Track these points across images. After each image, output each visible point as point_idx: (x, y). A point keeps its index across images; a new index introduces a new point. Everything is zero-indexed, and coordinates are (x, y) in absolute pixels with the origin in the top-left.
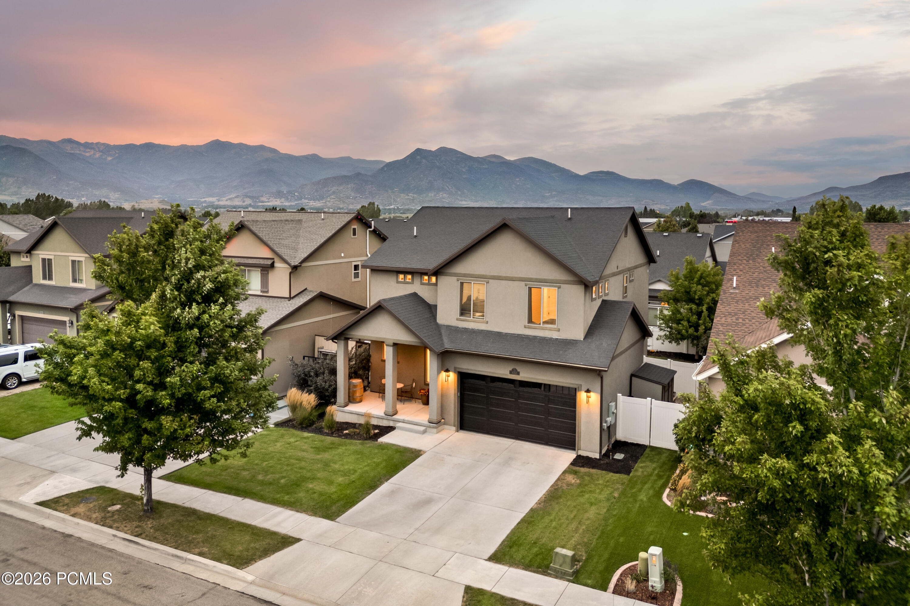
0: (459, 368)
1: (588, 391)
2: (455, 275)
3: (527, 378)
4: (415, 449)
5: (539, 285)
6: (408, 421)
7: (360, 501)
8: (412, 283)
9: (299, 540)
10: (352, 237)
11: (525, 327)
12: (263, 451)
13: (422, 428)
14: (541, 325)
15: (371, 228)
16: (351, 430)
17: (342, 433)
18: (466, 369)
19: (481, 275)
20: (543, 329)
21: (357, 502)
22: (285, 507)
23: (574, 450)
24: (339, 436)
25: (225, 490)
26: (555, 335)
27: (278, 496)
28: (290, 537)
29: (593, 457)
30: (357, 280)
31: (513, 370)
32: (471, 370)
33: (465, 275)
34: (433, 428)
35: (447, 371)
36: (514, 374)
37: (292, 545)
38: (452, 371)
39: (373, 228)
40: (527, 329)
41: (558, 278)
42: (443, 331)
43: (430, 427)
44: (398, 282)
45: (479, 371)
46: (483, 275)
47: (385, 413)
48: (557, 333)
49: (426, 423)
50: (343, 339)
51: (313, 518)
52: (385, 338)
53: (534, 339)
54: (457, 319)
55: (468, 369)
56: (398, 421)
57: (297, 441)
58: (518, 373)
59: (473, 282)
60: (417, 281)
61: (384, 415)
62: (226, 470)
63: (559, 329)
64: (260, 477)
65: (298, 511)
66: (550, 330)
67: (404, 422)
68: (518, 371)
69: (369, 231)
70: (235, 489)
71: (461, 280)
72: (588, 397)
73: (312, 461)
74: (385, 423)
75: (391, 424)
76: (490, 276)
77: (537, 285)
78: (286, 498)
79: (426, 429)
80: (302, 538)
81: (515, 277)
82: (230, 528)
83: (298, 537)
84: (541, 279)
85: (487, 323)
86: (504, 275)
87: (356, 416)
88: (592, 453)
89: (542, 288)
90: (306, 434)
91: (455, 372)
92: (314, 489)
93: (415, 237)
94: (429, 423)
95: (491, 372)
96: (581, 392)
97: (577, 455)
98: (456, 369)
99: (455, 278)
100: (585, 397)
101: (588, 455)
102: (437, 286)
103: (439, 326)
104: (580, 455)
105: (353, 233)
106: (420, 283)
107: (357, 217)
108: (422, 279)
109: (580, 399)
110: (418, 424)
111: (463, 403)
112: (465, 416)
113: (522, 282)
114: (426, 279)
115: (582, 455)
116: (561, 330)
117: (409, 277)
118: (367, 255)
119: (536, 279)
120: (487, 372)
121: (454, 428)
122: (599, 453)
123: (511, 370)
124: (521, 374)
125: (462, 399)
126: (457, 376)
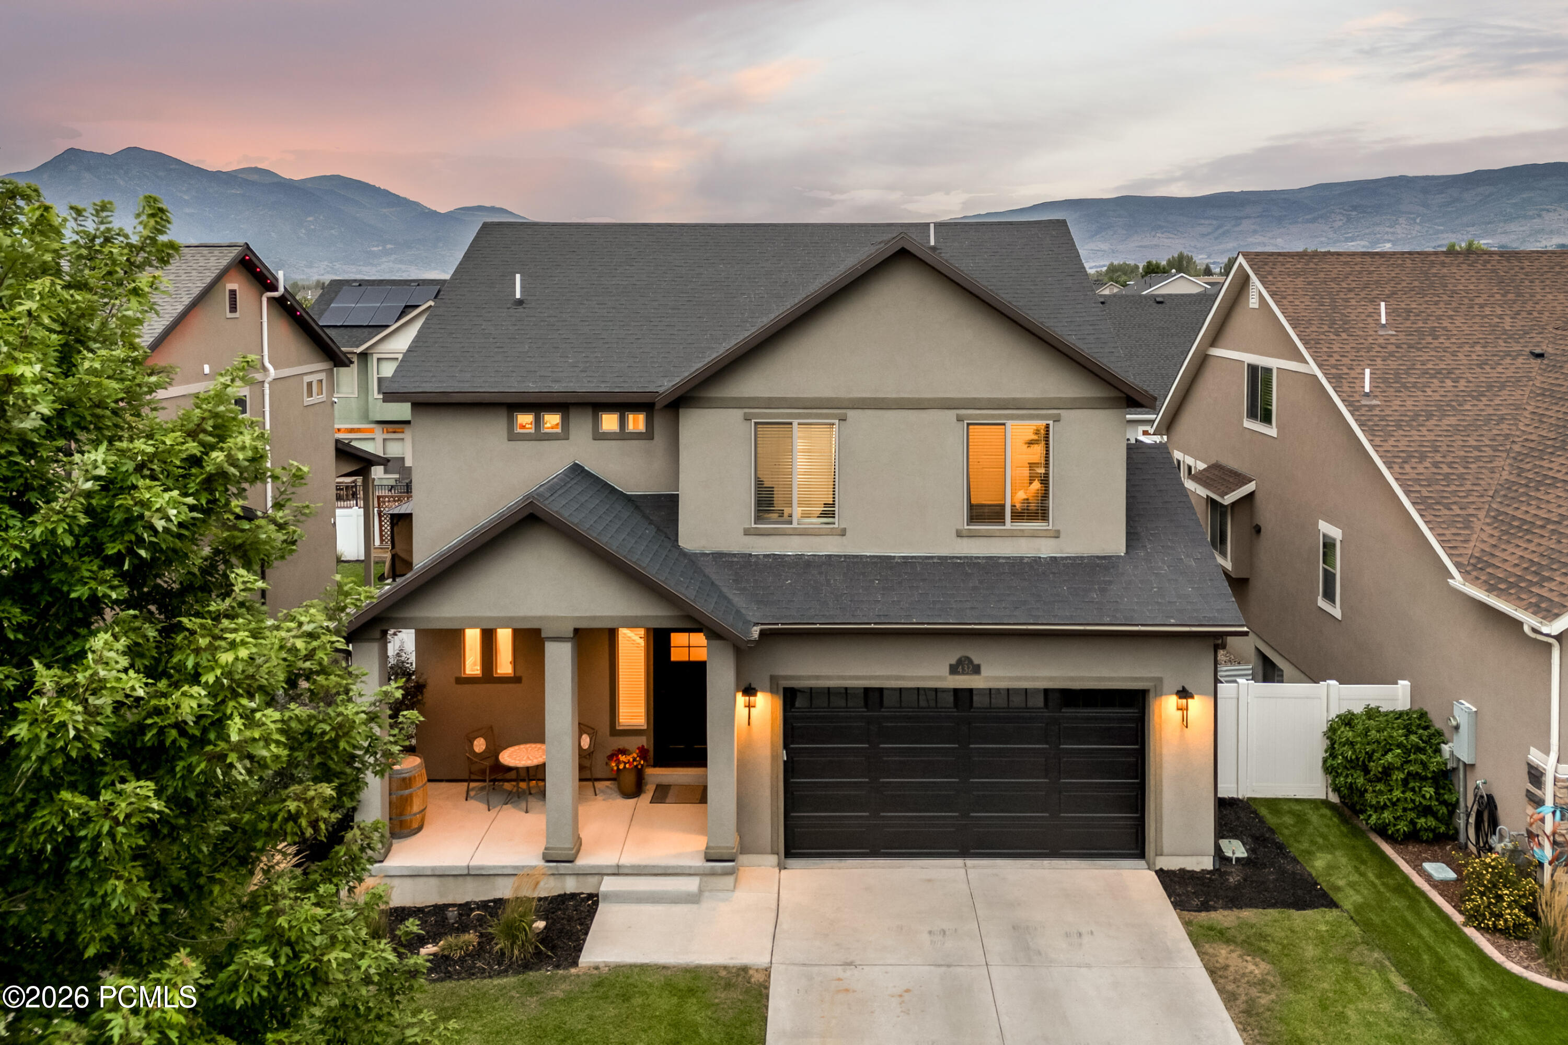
0: (786, 678)
1: (1184, 694)
2: (737, 404)
3: (1001, 679)
4: (726, 968)
5: (1000, 417)
6: (633, 867)
8: (564, 435)
10: (229, 315)
11: (959, 534)
13: (691, 885)
14: (1009, 524)
15: (275, 289)
16: (451, 939)
18: (809, 678)
19: (821, 399)
20: (1012, 535)
23: (1141, 855)
26: (1046, 549)
29: (1198, 869)
31: (960, 662)
32: (828, 678)
33: (770, 403)
35: (750, 691)
36: (963, 673)
38: (763, 690)
39: (281, 290)
40: (966, 542)
41: (1052, 395)
42: (711, 571)
43: (713, 874)
44: (513, 437)
45: (850, 678)
46: (828, 400)
47: (544, 854)
48: (1052, 542)
49: (699, 862)
50: (377, 635)
52: (541, 618)
53: (991, 565)
54: (747, 532)
55: (817, 677)
56: (600, 873)
58: (977, 670)
59: (795, 422)
60: (581, 427)
61: (542, 863)
63: (1058, 532)
66: (1034, 535)
67: (618, 871)
68: (976, 662)
69: (269, 299)
71: (757, 416)
72: (1183, 709)
75: (580, 887)
76: (849, 400)
77: (993, 416)
79: (702, 882)
81: (929, 400)
84: (1004, 400)
85: (843, 533)
86: (894, 396)
87: (433, 881)
88: (1194, 859)
89: (1009, 423)
91: (773, 690)
93: (520, 302)
94: (708, 861)
95: (889, 678)
96: (1164, 698)
97: (1156, 872)
98: (773, 679)
99: (738, 414)
100: (1175, 708)
101: (1183, 867)
102: (652, 439)
103: (692, 560)
104: (1161, 870)
105: (230, 308)
106: (590, 435)
107: (244, 258)
108: (596, 422)
109: (1161, 716)
110: (669, 872)
111: (793, 778)
112: (799, 817)
113: (946, 411)
114: (610, 422)
115: (1165, 869)
116: (1062, 535)
117: (552, 420)
118: (264, 369)
119: (989, 400)
120: (879, 676)
121: (773, 859)
122: (1213, 853)
123: (953, 662)
124: (986, 671)
125: (790, 769)
126: (779, 703)
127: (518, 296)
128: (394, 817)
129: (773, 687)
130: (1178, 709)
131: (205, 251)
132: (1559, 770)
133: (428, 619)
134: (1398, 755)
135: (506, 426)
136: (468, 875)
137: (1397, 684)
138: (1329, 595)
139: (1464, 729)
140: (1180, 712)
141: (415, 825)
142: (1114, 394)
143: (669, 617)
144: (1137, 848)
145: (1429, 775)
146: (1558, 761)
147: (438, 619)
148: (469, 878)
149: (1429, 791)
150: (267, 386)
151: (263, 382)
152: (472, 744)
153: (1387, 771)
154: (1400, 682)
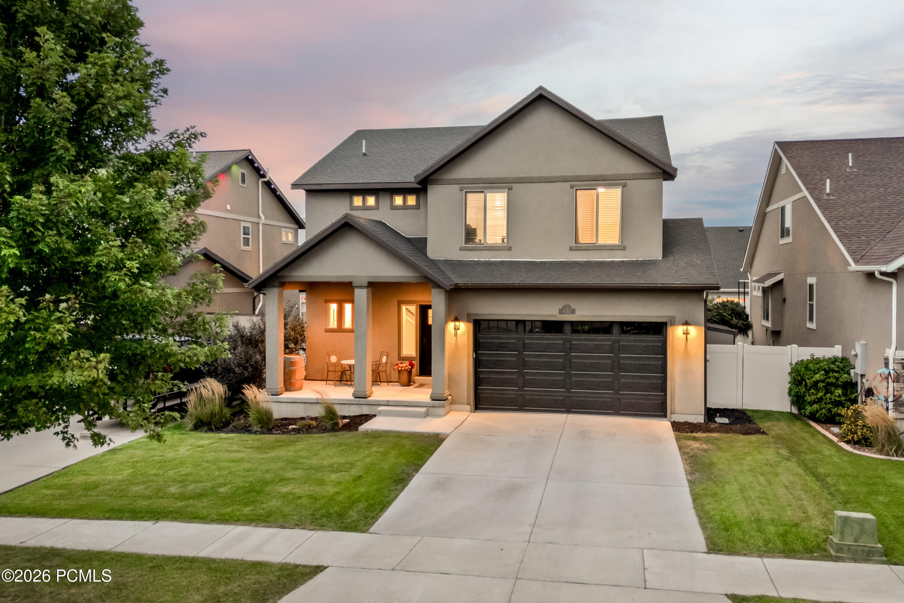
0: (474, 314)
1: (685, 324)
2: (457, 182)
3: (586, 316)
4: (428, 434)
5: (594, 185)
6: (395, 402)
7: (393, 500)
8: (376, 207)
9: (319, 569)
10: (241, 185)
11: (571, 249)
12: (156, 458)
13: (422, 410)
14: (598, 243)
15: (265, 177)
17: (288, 429)
18: (486, 314)
19: (499, 178)
20: (599, 249)
21: (389, 503)
22: (253, 524)
23: (665, 416)
24: (283, 433)
25: (107, 515)
26: (617, 256)
27: (229, 510)
28: (297, 566)
29: (695, 422)
30: (246, 248)
31: (564, 307)
32: (496, 314)
33: (472, 181)
34: (440, 407)
35: (456, 319)
36: (566, 313)
37: (311, 578)
38: (463, 319)
39: (268, 179)
40: (574, 252)
41: (622, 173)
42: (441, 266)
43: (436, 406)
44: (351, 208)
45: (507, 315)
46: (503, 178)
47: (353, 395)
48: (621, 252)
49: (428, 402)
50: (278, 284)
51: (320, 534)
52: (352, 276)
54: (461, 249)
55: (491, 314)
56: (377, 404)
57: (214, 443)
58: (573, 312)
59: (486, 191)
61: (353, 398)
62: (97, 487)
63: (625, 247)
64: (173, 490)
65: (283, 527)
66: (611, 249)
67: (388, 404)
68: (573, 307)
69: (262, 181)
70: (130, 512)
71: (466, 188)
72: (687, 333)
73: (261, 461)
74: (354, 411)
75: (365, 410)
76: (514, 178)
77: (589, 185)
78: (247, 510)
79: (427, 410)
80: (325, 565)
81: (556, 177)
82: (152, 567)
83: (315, 564)
84: (596, 176)
85: (510, 249)
86: (537, 175)
87: (301, 406)
88: (693, 416)
89: (598, 189)
90: (223, 435)
91: (468, 320)
92: (293, 494)
93: (365, 154)
94: (433, 400)
95: (527, 315)
96: (675, 327)
97: (671, 422)
98: (469, 315)
99: (456, 187)
100: (682, 333)
101: (686, 420)
102: (419, 209)
103: (434, 263)
104: (674, 422)
105: (242, 181)
106: (389, 207)
107: (248, 157)
108: (392, 201)
109: (673, 337)
110: (412, 405)
111: (479, 368)
112: (482, 389)
113: (564, 183)
114: (399, 200)
115: (676, 421)
116: (627, 249)
117: (371, 201)
118: (259, 217)
119: (588, 176)
120: (521, 314)
121: (468, 407)
122: (703, 413)
123: (561, 307)
124: (578, 313)
125: (477, 363)
126: (471, 325)
127: (364, 151)
128: (287, 380)
129: (468, 318)
130: (684, 334)
131: (230, 152)
132: (896, 355)
133: (299, 276)
134: (823, 374)
135: (349, 202)
136: (317, 403)
137: (834, 347)
138: (811, 319)
139: (859, 357)
140: (685, 335)
141: (297, 386)
142: (655, 170)
143: (414, 277)
144: (662, 412)
145: (840, 383)
146: (896, 350)
147: (303, 276)
148: (318, 405)
149: (839, 391)
150: (261, 225)
151: (259, 223)
152: (330, 358)
153: (815, 384)
154: (836, 346)
